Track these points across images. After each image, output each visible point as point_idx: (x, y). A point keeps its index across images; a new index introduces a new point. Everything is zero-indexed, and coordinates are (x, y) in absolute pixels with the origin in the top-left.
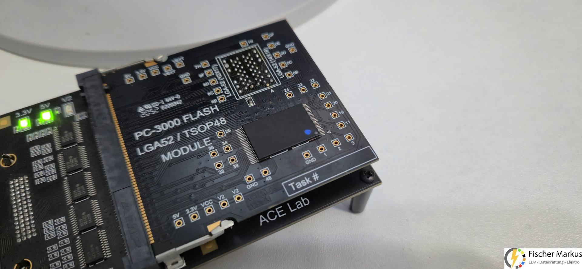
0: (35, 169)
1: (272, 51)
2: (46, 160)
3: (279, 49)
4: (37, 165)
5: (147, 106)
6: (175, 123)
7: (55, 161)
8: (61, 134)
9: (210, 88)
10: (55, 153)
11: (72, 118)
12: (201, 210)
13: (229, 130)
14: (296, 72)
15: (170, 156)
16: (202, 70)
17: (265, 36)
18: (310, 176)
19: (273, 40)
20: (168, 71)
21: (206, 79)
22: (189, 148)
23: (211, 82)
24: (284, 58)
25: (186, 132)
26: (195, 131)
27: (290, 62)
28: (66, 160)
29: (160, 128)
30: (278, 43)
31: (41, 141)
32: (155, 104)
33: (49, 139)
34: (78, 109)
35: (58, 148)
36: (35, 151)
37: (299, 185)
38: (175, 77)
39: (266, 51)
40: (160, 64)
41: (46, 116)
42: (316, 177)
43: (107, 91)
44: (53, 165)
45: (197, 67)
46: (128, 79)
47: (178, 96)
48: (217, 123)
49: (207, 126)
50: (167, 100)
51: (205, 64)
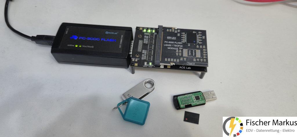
0: (144, 40)
1: (199, 36)
2: (147, 39)
3: (201, 36)
4: (145, 39)
5: (169, 37)
6: (173, 42)
7: (148, 40)
8: (151, 36)
9: (182, 39)
10: (149, 39)
11: (154, 33)
12: (171, 60)
13: (182, 48)
14: (202, 43)
15: (169, 48)
16: (183, 34)
17: (199, 32)
18: (193, 63)
19: (201, 34)
20: (176, 32)
21: (182, 36)
22: (173, 48)
23: (183, 38)
24: (201, 39)
25: (174, 45)
26: (176, 46)
27: (201, 40)
28: (150, 41)
29: (170, 42)
30: (201, 35)
31: (147, 35)
32: (171, 37)
33: (148, 35)
34: (155, 32)
35: (149, 38)
36: (145, 37)
37: (190, 64)
38: (177, 34)
39: (198, 36)
40: (175, 30)
41: (149, 31)
42: (194, 64)
43: (163, 31)
44: (147, 41)
45: (182, 33)
46: (168, 30)
47: (176, 38)
48: (180, 46)
49: (178, 46)
50: (173, 38)
51: (184, 33)
